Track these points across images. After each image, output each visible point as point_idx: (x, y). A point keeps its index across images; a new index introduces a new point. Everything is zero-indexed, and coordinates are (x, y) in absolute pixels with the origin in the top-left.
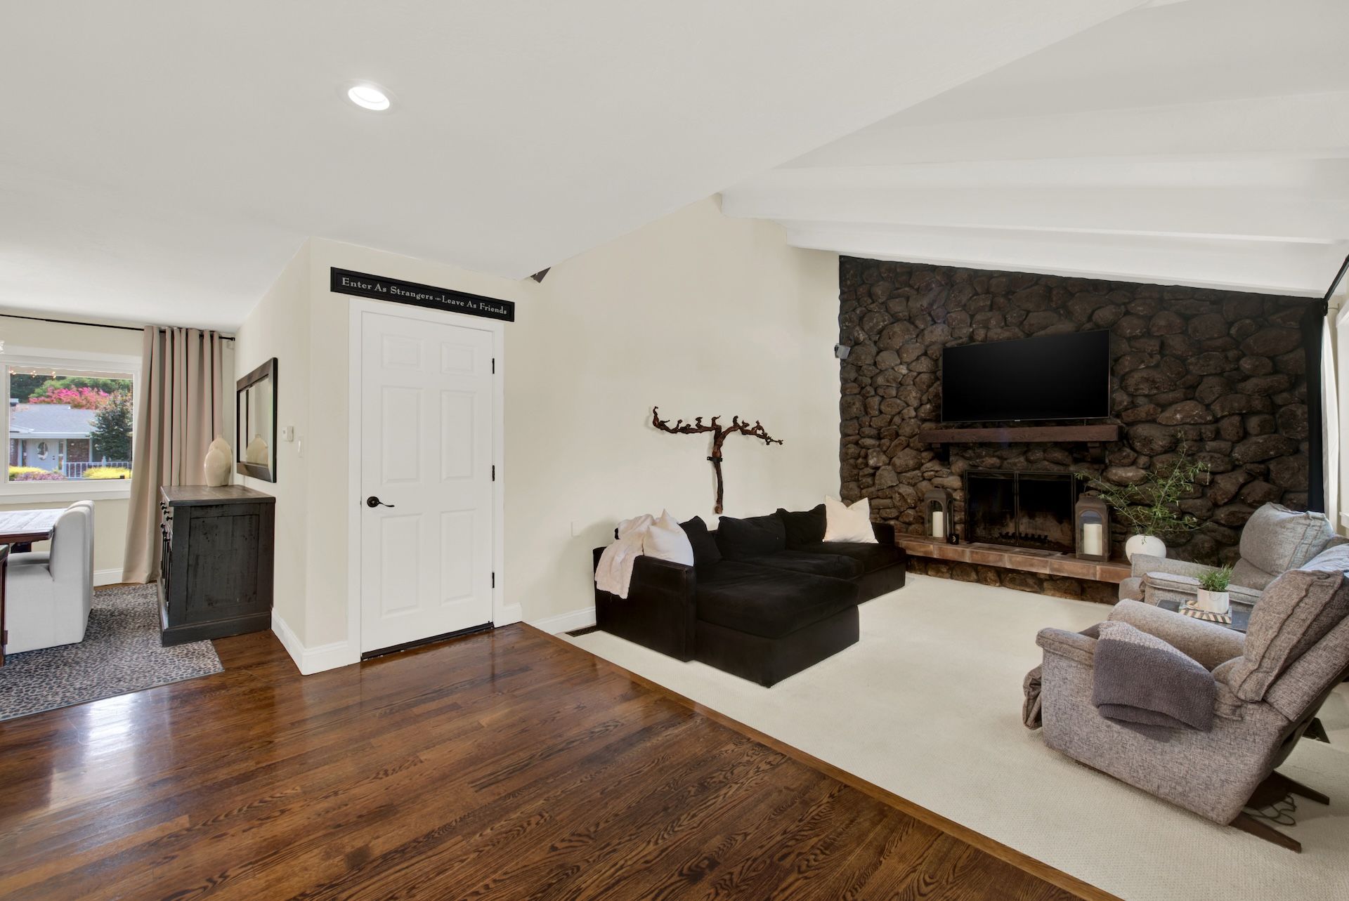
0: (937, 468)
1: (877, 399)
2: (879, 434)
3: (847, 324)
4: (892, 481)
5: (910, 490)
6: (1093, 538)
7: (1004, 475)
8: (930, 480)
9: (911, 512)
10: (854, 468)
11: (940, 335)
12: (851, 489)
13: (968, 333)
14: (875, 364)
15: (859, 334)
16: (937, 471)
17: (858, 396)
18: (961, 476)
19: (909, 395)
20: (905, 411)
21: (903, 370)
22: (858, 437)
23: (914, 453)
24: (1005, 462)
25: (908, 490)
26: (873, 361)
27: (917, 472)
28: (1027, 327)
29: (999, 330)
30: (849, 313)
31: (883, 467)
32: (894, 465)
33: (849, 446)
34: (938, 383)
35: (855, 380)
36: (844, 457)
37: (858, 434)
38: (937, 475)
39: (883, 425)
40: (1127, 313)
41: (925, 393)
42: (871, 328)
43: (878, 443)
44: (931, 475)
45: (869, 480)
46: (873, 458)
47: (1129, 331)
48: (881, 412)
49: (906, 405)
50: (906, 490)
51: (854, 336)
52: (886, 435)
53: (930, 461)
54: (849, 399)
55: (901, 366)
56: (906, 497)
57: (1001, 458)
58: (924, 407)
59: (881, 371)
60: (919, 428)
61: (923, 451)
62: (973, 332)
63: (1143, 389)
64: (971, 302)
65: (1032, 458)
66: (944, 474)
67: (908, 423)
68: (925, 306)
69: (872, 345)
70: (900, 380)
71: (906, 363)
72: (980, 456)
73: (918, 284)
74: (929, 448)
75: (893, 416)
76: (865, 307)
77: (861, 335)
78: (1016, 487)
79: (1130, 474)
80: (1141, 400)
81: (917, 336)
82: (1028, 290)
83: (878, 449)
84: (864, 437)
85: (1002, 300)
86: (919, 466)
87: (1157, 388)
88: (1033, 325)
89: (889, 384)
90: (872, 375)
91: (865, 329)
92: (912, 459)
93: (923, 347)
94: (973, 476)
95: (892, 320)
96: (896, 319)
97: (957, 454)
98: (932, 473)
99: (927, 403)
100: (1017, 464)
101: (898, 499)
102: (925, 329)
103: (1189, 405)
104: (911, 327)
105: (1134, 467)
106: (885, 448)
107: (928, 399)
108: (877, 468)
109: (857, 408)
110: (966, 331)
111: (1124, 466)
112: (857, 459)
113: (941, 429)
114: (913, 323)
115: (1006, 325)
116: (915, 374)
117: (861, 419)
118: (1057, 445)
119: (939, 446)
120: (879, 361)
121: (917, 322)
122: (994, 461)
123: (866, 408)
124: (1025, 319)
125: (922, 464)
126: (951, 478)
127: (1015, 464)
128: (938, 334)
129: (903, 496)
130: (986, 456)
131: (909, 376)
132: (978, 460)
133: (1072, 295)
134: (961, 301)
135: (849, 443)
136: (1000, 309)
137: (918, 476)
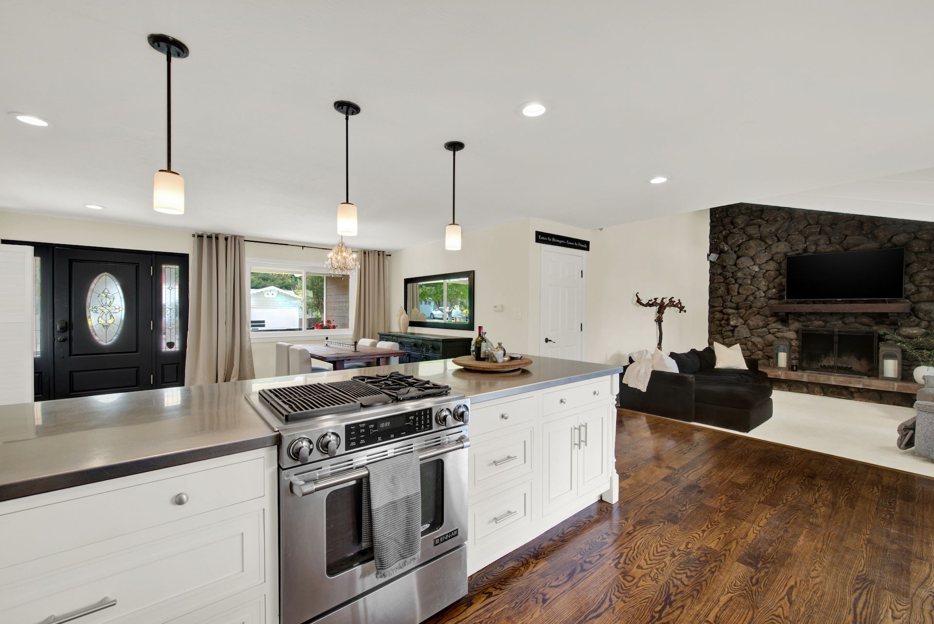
0: (779, 327)
1: (737, 285)
2: (737, 306)
3: (715, 240)
4: (747, 335)
5: (759, 340)
6: (890, 367)
7: (826, 331)
8: (773, 334)
9: (760, 352)
10: (719, 326)
12: (717, 338)
13: (803, 248)
14: (735, 265)
15: (724, 247)
16: (779, 329)
17: (722, 283)
18: (797, 332)
19: (760, 284)
20: (757, 293)
21: (756, 269)
22: (722, 308)
23: (763, 318)
24: (828, 324)
26: (734, 263)
27: (765, 329)
28: (845, 245)
29: (825, 246)
30: (718, 234)
31: (741, 326)
32: (748, 325)
33: (716, 313)
34: (781, 276)
35: (720, 274)
36: (711, 320)
37: (722, 306)
38: (779, 331)
39: (740, 301)
40: (915, 238)
41: (771, 282)
42: (733, 243)
43: (736, 312)
45: (730, 333)
46: (733, 320)
47: (917, 248)
48: (739, 293)
49: (757, 289)
50: (756, 339)
51: (720, 248)
52: (743, 307)
53: (775, 322)
54: (716, 285)
55: (754, 266)
57: (826, 322)
58: (770, 291)
59: (739, 269)
60: (766, 303)
61: (770, 317)
62: (806, 247)
63: (926, 282)
64: (806, 229)
65: (847, 322)
66: (784, 330)
67: (759, 300)
68: (773, 231)
69: (733, 253)
70: (753, 274)
71: (758, 264)
72: (810, 320)
73: (768, 218)
74: (775, 314)
75: (748, 296)
76: (729, 230)
77: (726, 247)
78: (836, 338)
79: (915, 332)
80: (924, 289)
81: (766, 248)
82: (847, 223)
83: (737, 315)
84: (726, 308)
85: (828, 228)
86: (766, 325)
88: (850, 243)
89: (745, 277)
90: (733, 271)
91: (729, 244)
92: (762, 321)
93: (770, 255)
94: (804, 332)
95: (748, 239)
96: (751, 238)
97: (794, 319)
98: (776, 330)
99: (773, 289)
100: (837, 326)
101: (751, 345)
102: (772, 244)
104: (762, 243)
105: (918, 328)
106: (742, 315)
107: (774, 286)
108: (736, 327)
109: (722, 291)
110: (801, 246)
111: (910, 326)
112: (722, 321)
113: (783, 304)
114: (764, 241)
115: (830, 243)
116: (764, 271)
117: (724, 297)
118: (863, 314)
119: (784, 314)
120: (738, 263)
121: (767, 240)
122: (821, 323)
123: (728, 291)
124: (844, 240)
125: (768, 325)
126: (789, 333)
127: (835, 325)
128: (782, 248)
129: (755, 343)
130: (814, 320)
131: (760, 272)
132: (808, 323)
133: (878, 227)
134: (798, 228)
135: (716, 311)
136: (826, 234)
137: (766, 332)
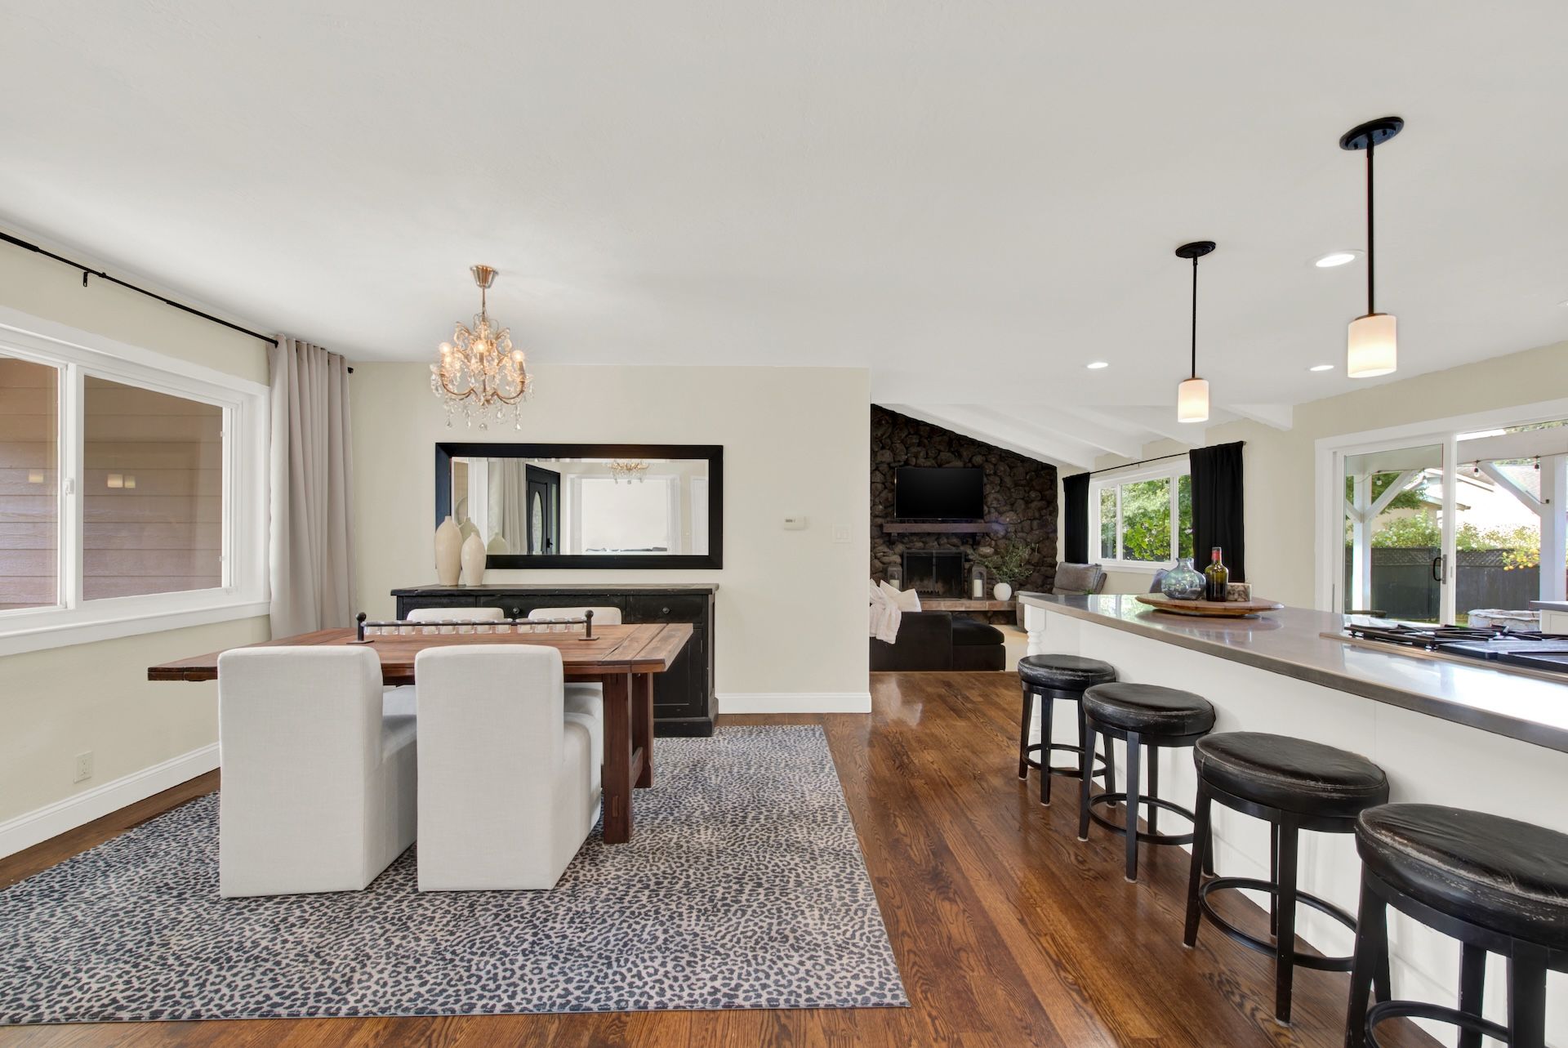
0: (886, 550)
6: (978, 587)
7: (926, 552)
8: (879, 559)
13: (905, 459)
16: (885, 552)
18: (902, 556)
24: (927, 545)
28: (939, 461)
38: (885, 555)
40: (987, 461)
41: (877, 497)
44: (881, 555)
47: (988, 471)
53: (881, 545)
57: (925, 543)
61: (876, 538)
62: (908, 459)
63: (994, 504)
64: (907, 438)
65: (941, 543)
66: (890, 554)
68: (879, 436)
72: (912, 542)
74: (880, 536)
78: (934, 560)
79: (989, 551)
80: (993, 510)
82: (939, 438)
85: (924, 439)
87: (1000, 504)
88: (942, 460)
93: (876, 464)
94: (907, 555)
97: (897, 541)
98: (882, 553)
99: (879, 504)
100: (934, 548)
102: (877, 452)
103: (1012, 513)
105: (989, 547)
107: (881, 502)
110: (903, 458)
111: (985, 546)
113: (891, 523)
115: (927, 457)
118: (956, 535)
122: (921, 544)
124: (939, 455)
125: (875, 548)
126: (895, 557)
127: (933, 546)
128: (886, 457)
130: (915, 541)
132: (911, 545)
133: (962, 446)
134: (901, 436)
136: (924, 446)
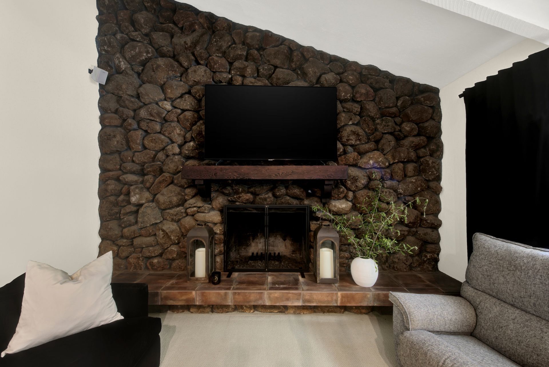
0: (200, 204)
1: (140, 133)
2: (142, 170)
3: (106, 48)
4: (155, 219)
5: (174, 226)
6: (326, 261)
7: (256, 209)
8: (193, 215)
9: (174, 248)
10: (114, 206)
11: (203, 76)
12: (111, 228)
13: (228, 78)
14: (138, 96)
15: (120, 62)
16: (199, 207)
17: (119, 129)
18: (221, 211)
19: (173, 131)
20: (169, 147)
21: (168, 106)
22: (120, 172)
23: (178, 189)
24: (258, 198)
25: (171, 226)
26: (135, 93)
27: (181, 208)
28: (275, 80)
29: (253, 80)
30: (109, 37)
31: (146, 205)
32: (158, 202)
33: (108, 182)
34: (201, 122)
35: (116, 112)
36: (103, 194)
37: (120, 169)
38: (199, 211)
39: (146, 161)
41: (189, 131)
42: (133, 56)
43: (141, 179)
44: (194, 211)
45: (132, 218)
46: (135, 194)
48: (145, 148)
49: (170, 142)
50: (170, 226)
51: (115, 63)
52: (150, 171)
53: (193, 197)
54: (108, 130)
55: (166, 102)
56: (169, 234)
57: (255, 194)
58: (187, 145)
59: (145, 105)
60: (183, 164)
61: (187, 188)
62: (231, 78)
63: (351, 140)
64: (230, 50)
65: (278, 194)
66: (205, 209)
67: (172, 159)
68: (189, 45)
70: (164, 115)
71: (170, 98)
72: (237, 192)
73: (182, 22)
74: (192, 184)
75: (157, 152)
76: (127, 34)
77: (122, 63)
78: (267, 219)
80: (350, 149)
81: (181, 74)
82: (276, 48)
83: (141, 185)
84: (126, 173)
85: (256, 52)
86: (182, 202)
87: (360, 140)
88: (279, 79)
89: (152, 118)
90: (134, 108)
91: (127, 57)
92: (176, 196)
93: (187, 86)
94: (231, 211)
95: (156, 54)
96: (160, 54)
97: (217, 191)
98: (195, 209)
99: (190, 141)
100: (267, 202)
101: (162, 236)
102: (188, 68)
103: (377, 154)
104: (176, 64)
106: (148, 185)
107: (192, 137)
108: (140, 205)
109: (118, 142)
110: (226, 76)
112: (119, 196)
113: (204, 166)
114: (178, 61)
115: (258, 76)
116: (179, 111)
117: (122, 153)
118: (297, 183)
119: (202, 182)
120: (141, 93)
121: (182, 60)
122: (249, 196)
123: (128, 142)
124: (273, 73)
125: (186, 201)
126: (212, 213)
127: (265, 199)
128: (201, 75)
129: (167, 233)
130: (242, 192)
131: (172, 113)
132: (235, 196)
133: (306, 60)
134: (221, 47)
135: (110, 178)
136: (254, 60)
137: (182, 213)
